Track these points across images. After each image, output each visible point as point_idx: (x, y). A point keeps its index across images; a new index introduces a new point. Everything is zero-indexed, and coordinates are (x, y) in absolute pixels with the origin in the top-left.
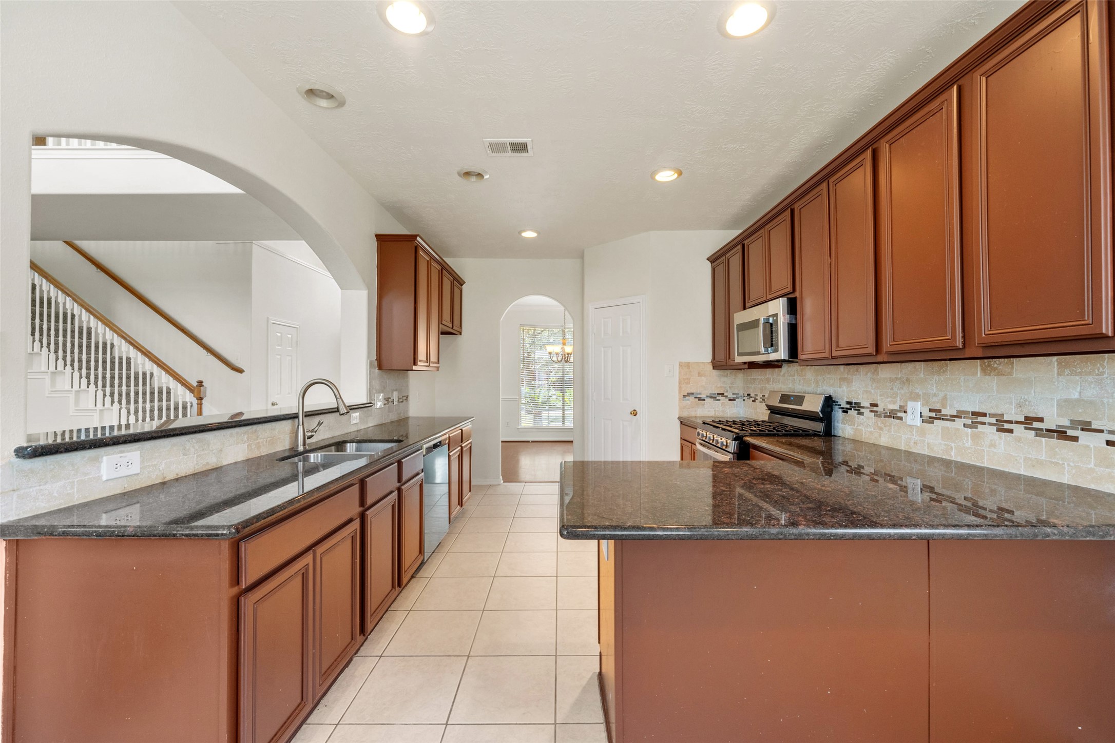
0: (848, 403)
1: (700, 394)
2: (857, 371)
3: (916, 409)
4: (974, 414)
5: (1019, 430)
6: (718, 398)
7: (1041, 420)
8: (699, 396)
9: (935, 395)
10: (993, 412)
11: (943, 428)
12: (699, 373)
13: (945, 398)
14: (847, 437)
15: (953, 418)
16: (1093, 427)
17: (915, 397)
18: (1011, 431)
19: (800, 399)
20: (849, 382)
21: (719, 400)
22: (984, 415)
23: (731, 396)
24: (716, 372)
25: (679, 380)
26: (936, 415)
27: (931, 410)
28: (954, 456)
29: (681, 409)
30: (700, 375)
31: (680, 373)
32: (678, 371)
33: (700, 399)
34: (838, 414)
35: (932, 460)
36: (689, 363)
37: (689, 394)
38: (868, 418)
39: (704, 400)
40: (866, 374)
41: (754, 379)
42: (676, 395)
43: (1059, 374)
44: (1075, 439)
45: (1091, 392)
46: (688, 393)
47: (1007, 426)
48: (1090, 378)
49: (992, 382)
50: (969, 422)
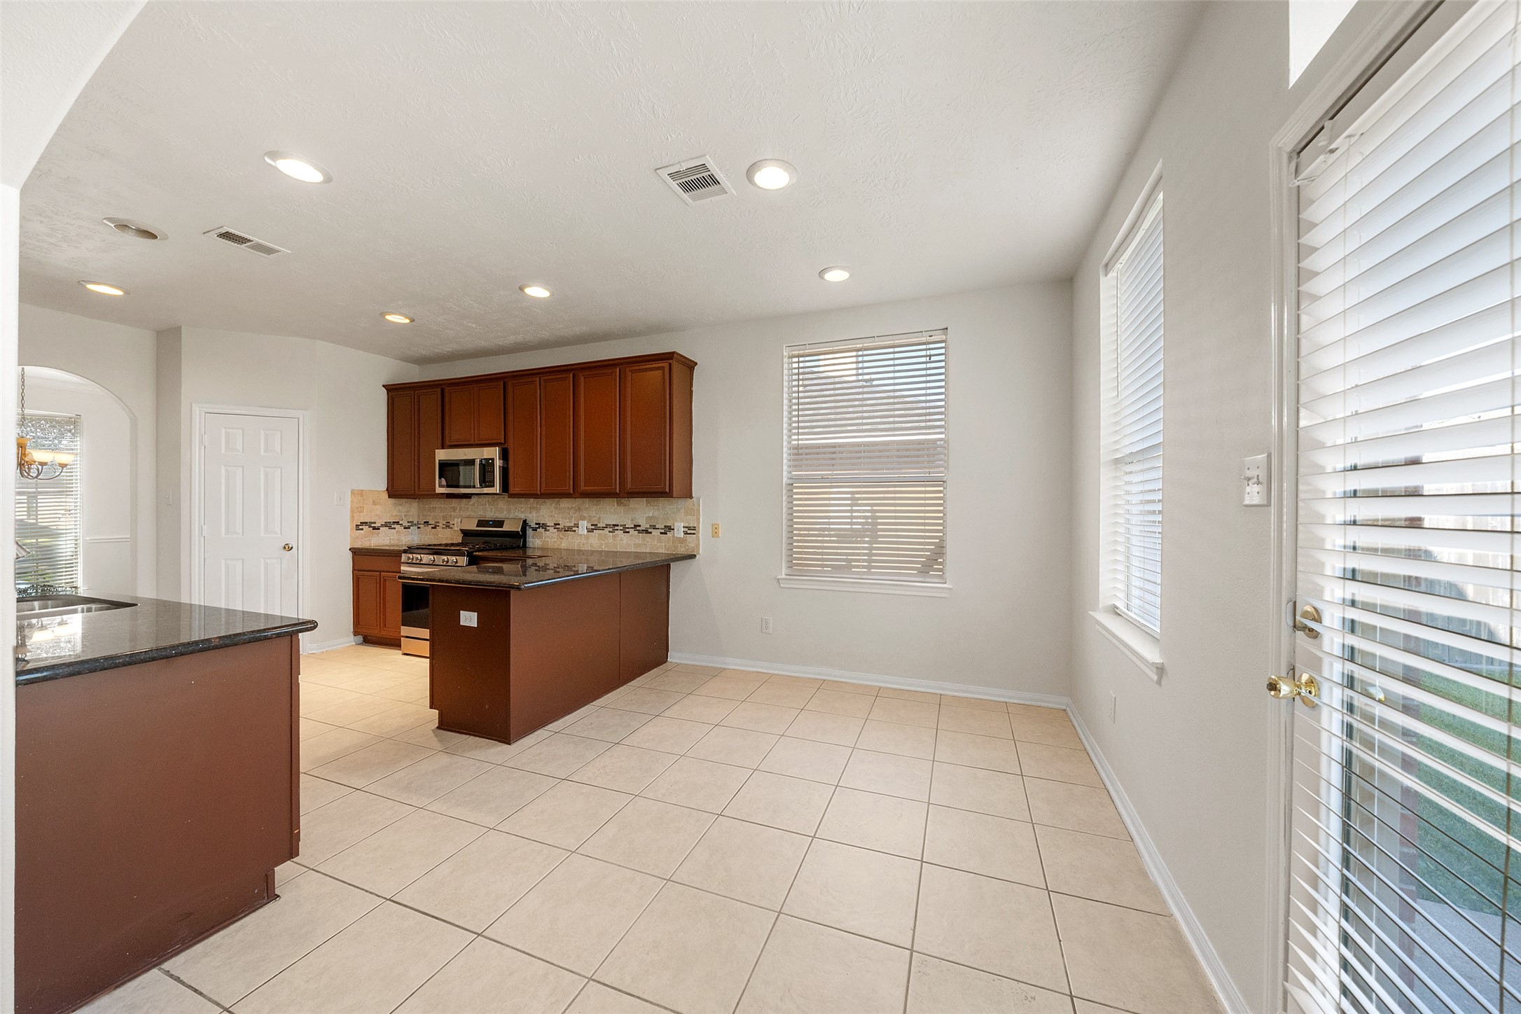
0: (536, 524)
1: (375, 523)
2: (544, 502)
3: (584, 525)
4: (613, 525)
5: (632, 531)
6: (393, 526)
7: (640, 526)
8: (373, 525)
9: (595, 516)
10: (622, 524)
11: (599, 534)
12: (374, 502)
13: (599, 518)
14: (536, 546)
15: (603, 529)
16: (657, 527)
17: (583, 518)
18: (629, 532)
19: (500, 523)
20: (538, 510)
21: (395, 528)
22: (618, 526)
23: (407, 524)
24: (391, 501)
25: (352, 508)
26: (594, 528)
27: (592, 525)
28: (604, 548)
29: (353, 539)
30: (374, 503)
31: (352, 501)
32: (350, 499)
33: (374, 528)
34: (529, 532)
35: (593, 552)
36: (363, 490)
37: (362, 523)
38: (552, 533)
39: (379, 529)
40: (551, 504)
41: (436, 508)
42: (348, 526)
43: (646, 506)
44: (651, 533)
45: (656, 513)
46: (361, 523)
47: (627, 530)
48: (656, 508)
49: (621, 509)
50: (611, 530)
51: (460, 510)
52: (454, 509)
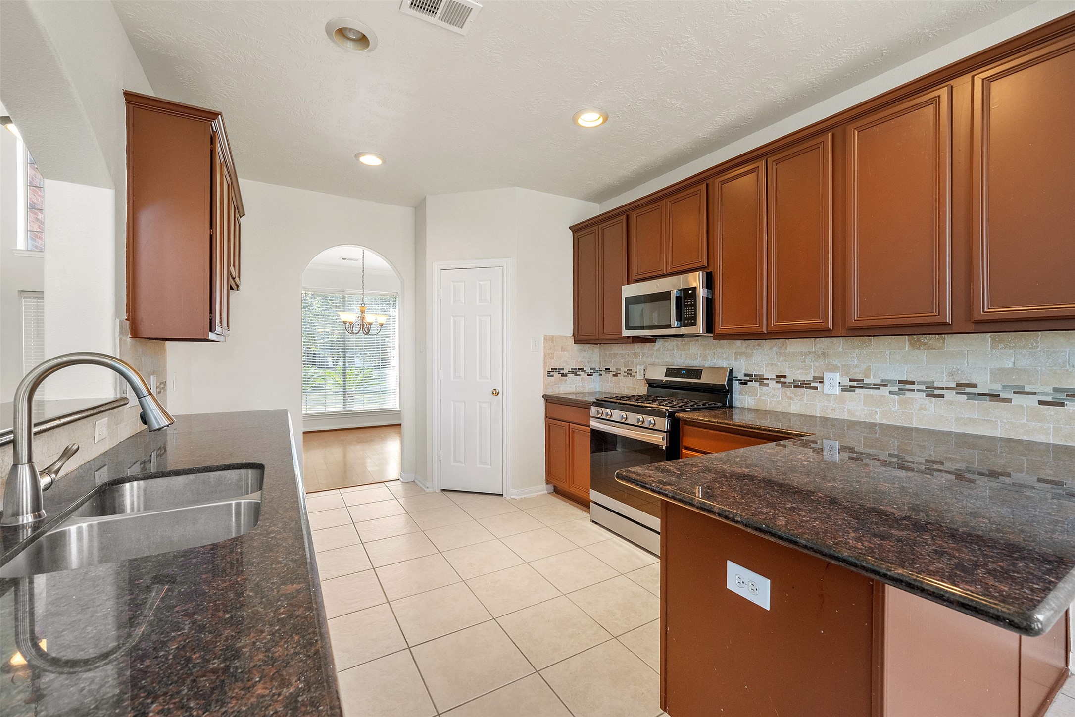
0: (746, 375)
1: (563, 369)
2: (759, 345)
3: (833, 381)
4: (900, 382)
5: (950, 395)
6: (578, 373)
7: (974, 386)
8: (562, 372)
9: (856, 366)
10: (922, 380)
11: (866, 396)
12: (562, 348)
13: (868, 369)
14: (746, 407)
15: (876, 387)
16: (1026, 390)
17: (834, 369)
18: (942, 396)
19: (696, 373)
20: (749, 356)
21: (579, 375)
22: (913, 383)
23: (589, 371)
24: (577, 346)
25: (544, 355)
26: (856, 384)
27: (851, 380)
28: (878, 419)
29: (546, 386)
30: (563, 349)
31: (545, 347)
32: (542, 345)
33: (564, 375)
34: (736, 384)
35: (852, 424)
36: (553, 336)
37: (554, 370)
38: (774, 389)
39: (566, 376)
40: (771, 348)
41: (615, 354)
42: (541, 373)
43: (992, 348)
44: (1009, 400)
45: (1024, 362)
46: (552, 369)
47: (937, 392)
48: (1024, 351)
49: (922, 355)
50: (896, 389)
51: (642, 356)
52: (636, 355)
